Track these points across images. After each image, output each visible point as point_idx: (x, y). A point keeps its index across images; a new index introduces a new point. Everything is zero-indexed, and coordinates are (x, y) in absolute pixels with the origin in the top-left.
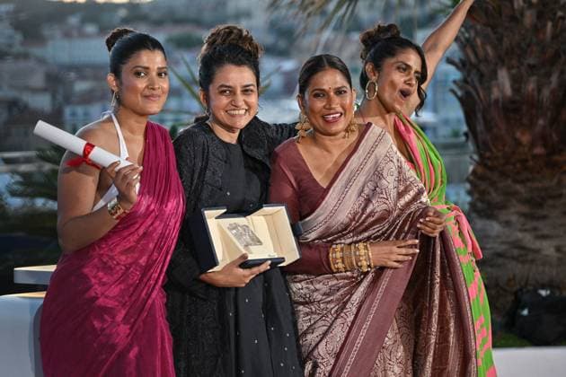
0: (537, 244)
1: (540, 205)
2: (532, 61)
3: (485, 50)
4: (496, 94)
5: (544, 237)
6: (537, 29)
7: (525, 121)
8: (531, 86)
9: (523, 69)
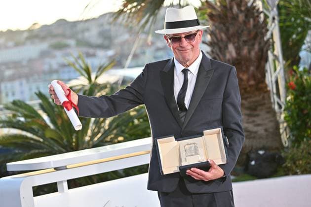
0: (255, 129)
1: (255, 109)
2: (245, 38)
3: (220, 35)
4: (228, 56)
5: (258, 125)
6: (245, 23)
7: (244, 69)
8: (245, 51)
9: (241, 43)
